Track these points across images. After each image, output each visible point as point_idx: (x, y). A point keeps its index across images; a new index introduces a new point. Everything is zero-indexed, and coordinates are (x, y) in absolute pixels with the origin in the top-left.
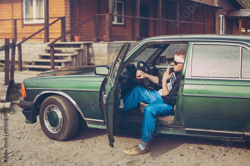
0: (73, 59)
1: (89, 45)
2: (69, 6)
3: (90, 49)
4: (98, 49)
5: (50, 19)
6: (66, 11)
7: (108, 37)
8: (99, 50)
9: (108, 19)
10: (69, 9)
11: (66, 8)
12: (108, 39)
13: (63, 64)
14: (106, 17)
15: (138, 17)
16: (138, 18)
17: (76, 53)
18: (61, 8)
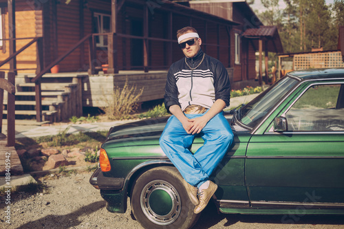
0: (64, 100)
1: (84, 79)
2: (41, 21)
3: (85, 85)
4: (99, 83)
5: (17, 41)
6: (37, 28)
7: (112, 66)
8: (100, 86)
9: (112, 40)
10: (41, 26)
11: (37, 24)
12: (113, 70)
13: (51, 108)
14: (109, 38)
15: (146, 36)
16: (146, 40)
17: (67, 91)
18: (29, 24)
